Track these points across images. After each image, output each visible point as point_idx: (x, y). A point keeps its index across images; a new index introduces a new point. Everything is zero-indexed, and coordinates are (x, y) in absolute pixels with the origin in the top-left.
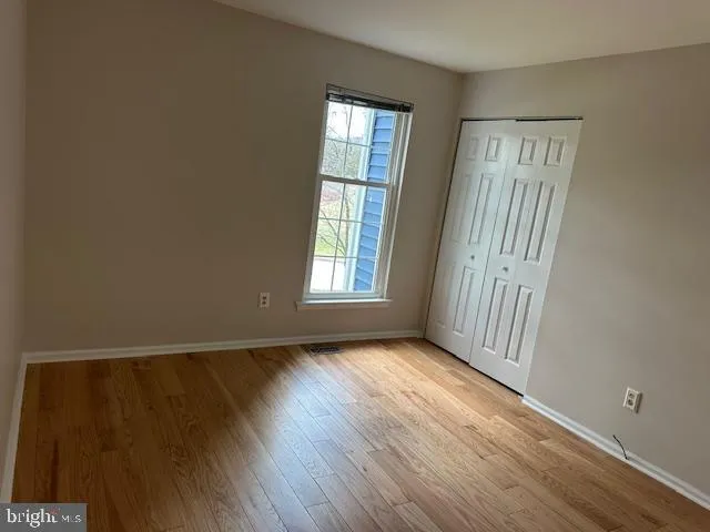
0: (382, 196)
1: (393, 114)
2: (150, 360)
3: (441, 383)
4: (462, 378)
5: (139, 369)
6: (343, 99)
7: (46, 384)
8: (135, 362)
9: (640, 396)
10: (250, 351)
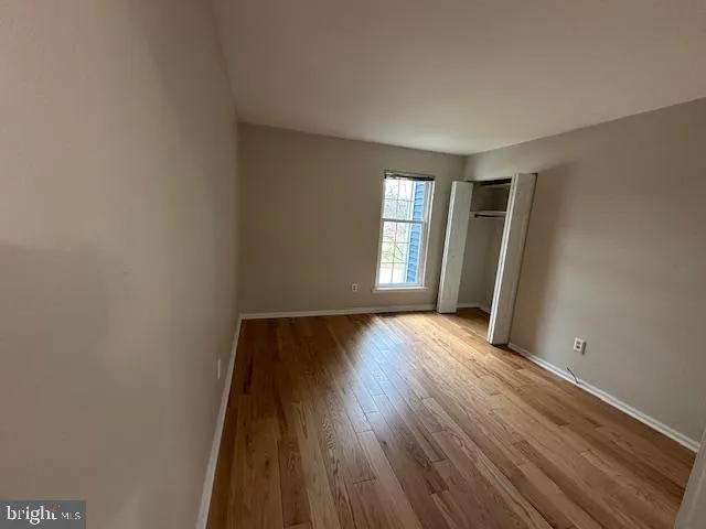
0: (420, 229)
1: (423, 183)
2: (296, 319)
3: (455, 334)
4: (469, 332)
5: (293, 323)
6: (394, 177)
7: (250, 330)
8: (290, 319)
9: (585, 344)
10: (348, 316)
